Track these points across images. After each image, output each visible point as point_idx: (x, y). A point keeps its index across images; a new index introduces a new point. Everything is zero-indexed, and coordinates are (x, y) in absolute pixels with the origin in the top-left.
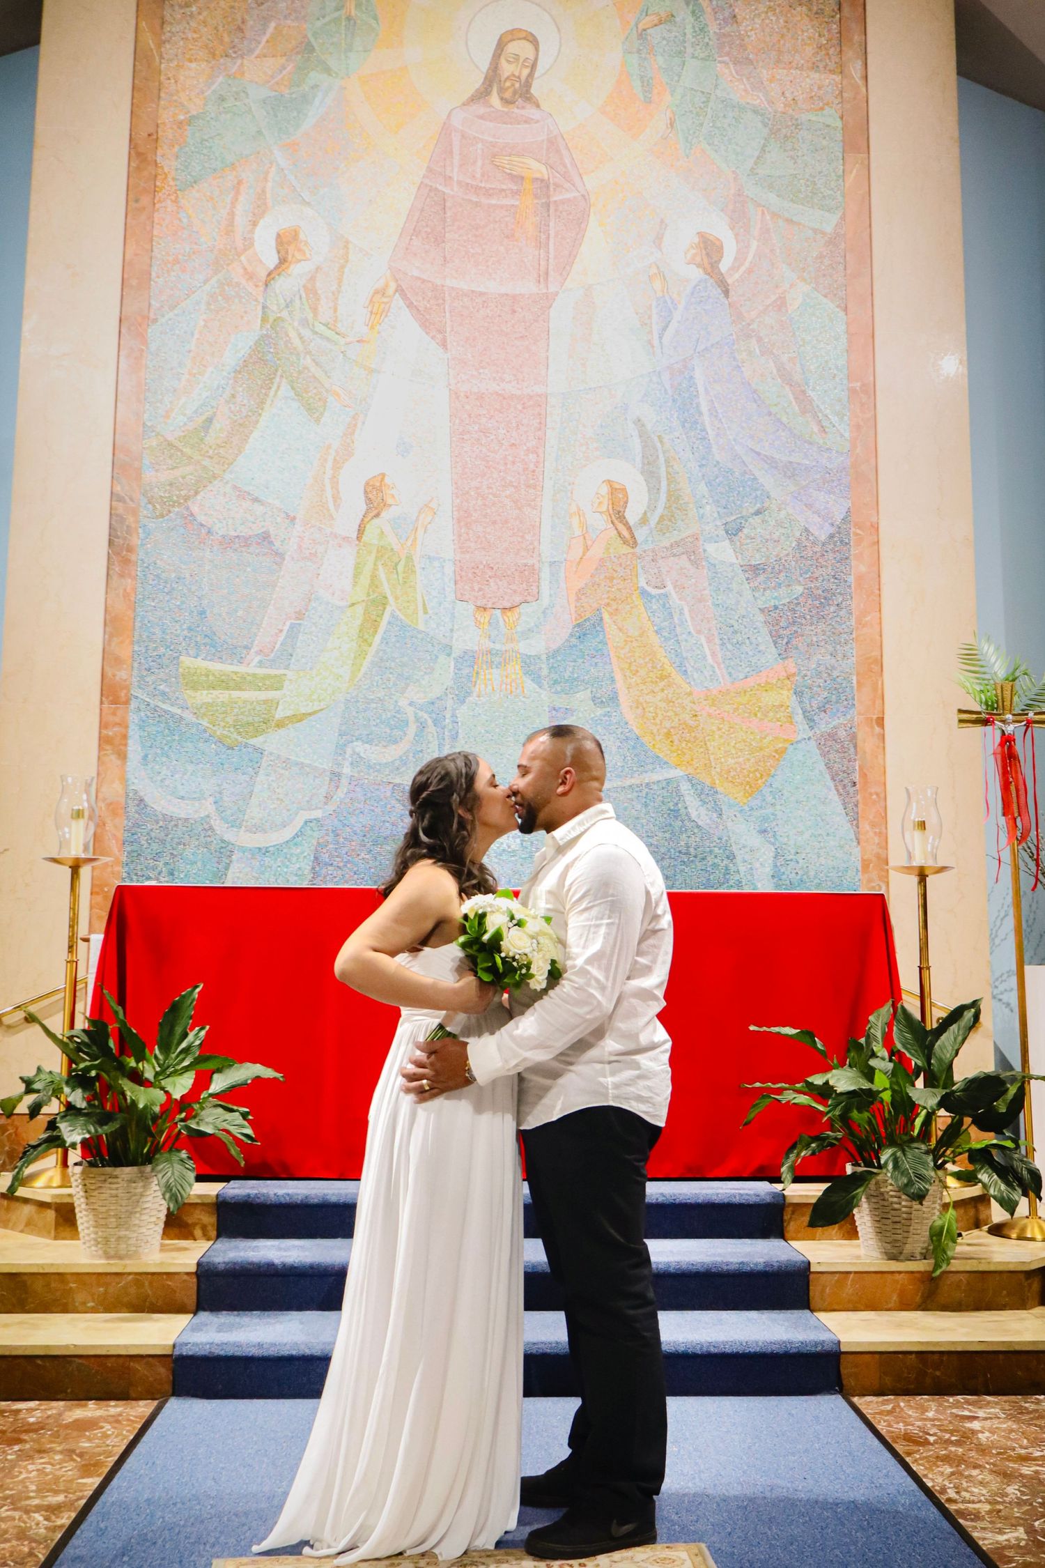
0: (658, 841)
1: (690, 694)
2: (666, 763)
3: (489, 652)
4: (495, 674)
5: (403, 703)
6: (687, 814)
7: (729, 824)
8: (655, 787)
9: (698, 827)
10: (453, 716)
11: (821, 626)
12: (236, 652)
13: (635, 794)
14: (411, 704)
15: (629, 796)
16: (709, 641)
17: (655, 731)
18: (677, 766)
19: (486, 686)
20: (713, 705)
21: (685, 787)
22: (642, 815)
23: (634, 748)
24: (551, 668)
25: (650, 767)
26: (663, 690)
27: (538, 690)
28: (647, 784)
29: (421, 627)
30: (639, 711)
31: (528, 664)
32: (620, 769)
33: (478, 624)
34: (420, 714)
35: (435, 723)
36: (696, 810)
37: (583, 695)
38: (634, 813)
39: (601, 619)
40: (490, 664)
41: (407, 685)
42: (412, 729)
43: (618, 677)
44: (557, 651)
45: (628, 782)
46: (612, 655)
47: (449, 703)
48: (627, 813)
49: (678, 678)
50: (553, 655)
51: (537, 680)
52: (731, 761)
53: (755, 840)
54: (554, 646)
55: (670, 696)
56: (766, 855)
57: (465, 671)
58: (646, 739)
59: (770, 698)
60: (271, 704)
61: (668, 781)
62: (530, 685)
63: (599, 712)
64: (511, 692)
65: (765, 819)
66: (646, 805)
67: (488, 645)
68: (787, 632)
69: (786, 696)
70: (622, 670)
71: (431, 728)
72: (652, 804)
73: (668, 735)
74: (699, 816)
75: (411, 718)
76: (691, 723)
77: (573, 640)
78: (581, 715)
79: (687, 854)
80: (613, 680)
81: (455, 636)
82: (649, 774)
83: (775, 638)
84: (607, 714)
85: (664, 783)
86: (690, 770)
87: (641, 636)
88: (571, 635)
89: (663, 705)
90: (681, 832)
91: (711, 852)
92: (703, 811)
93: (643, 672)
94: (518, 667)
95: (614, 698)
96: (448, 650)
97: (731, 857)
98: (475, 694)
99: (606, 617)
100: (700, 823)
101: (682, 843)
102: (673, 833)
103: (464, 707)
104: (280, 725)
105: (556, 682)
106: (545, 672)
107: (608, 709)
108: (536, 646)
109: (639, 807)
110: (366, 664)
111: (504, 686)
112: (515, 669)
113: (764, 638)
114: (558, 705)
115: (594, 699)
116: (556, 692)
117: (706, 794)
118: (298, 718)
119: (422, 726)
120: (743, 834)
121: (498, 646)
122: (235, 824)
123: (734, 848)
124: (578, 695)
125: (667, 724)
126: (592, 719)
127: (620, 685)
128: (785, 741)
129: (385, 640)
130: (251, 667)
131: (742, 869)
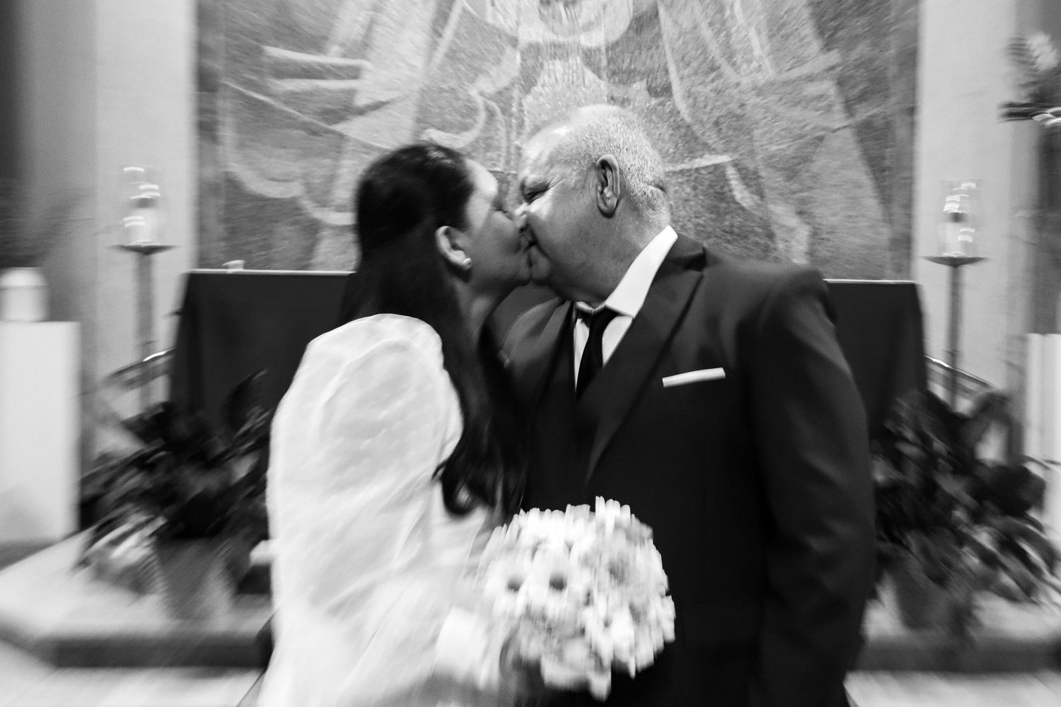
0: (705, 221)
1: (738, 85)
2: (714, 150)
3: (554, 45)
4: (558, 65)
5: (473, 92)
6: (733, 197)
7: (771, 207)
8: (703, 172)
9: (742, 209)
10: (521, 105)
11: (863, 20)
12: (316, 43)
13: (686, 178)
14: (482, 94)
15: (680, 180)
16: (759, 32)
17: (705, 119)
18: (725, 152)
19: (549, 76)
20: (758, 95)
21: (731, 172)
22: (691, 197)
23: (685, 135)
24: (610, 61)
25: (700, 153)
26: (713, 81)
27: (597, 80)
28: (697, 170)
29: (490, 20)
30: (691, 101)
31: (589, 57)
32: (672, 155)
33: (542, 16)
34: (489, 102)
35: (504, 111)
36: (740, 193)
37: (639, 86)
38: (684, 195)
39: (657, 14)
40: (554, 56)
41: (476, 75)
42: (482, 117)
43: (672, 68)
44: (617, 44)
45: (679, 167)
46: (667, 46)
47: (516, 93)
48: (677, 195)
49: (727, 70)
50: (612, 47)
51: (597, 71)
52: (774, 148)
53: (793, 221)
54: (613, 38)
55: (720, 86)
56: (803, 233)
57: (530, 62)
58: (695, 128)
59: (812, 89)
60: (351, 93)
61: (716, 167)
62: (590, 75)
63: (654, 101)
64: (573, 82)
65: (803, 201)
66: (695, 188)
67: (551, 37)
68: (833, 24)
69: (828, 87)
70: (676, 61)
71: (500, 116)
72: (700, 187)
73: (717, 123)
74: (743, 198)
75: (481, 107)
76: (739, 111)
77: (631, 33)
78: (637, 104)
79: (731, 233)
80: (667, 71)
81: (521, 29)
82: (698, 160)
83: (821, 30)
84: (662, 104)
85: (713, 168)
86: (736, 156)
87: (695, 27)
88: (630, 28)
89: (712, 95)
90: (726, 213)
91: (753, 232)
92: (746, 194)
93: (695, 64)
94: (579, 60)
95: (667, 90)
96: (514, 42)
97: (771, 236)
98: (539, 84)
99: (662, 12)
100: (744, 205)
101: (727, 223)
102: (718, 214)
103: (529, 98)
104: (361, 112)
105: (614, 73)
106: (604, 63)
107: (662, 99)
108: (596, 39)
109: (688, 190)
110: (439, 56)
111: (566, 76)
112: (576, 61)
113: (808, 30)
114: (616, 95)
115: (649, 89)
116: (614, 82)
117: (750, 179)
118: (377, 106)
119: (491, 114)
120: (783, 214)
121: (561, 39)
122: (323, 203)
123: (774, 228)
124: (635, 86)
125: (717, 114)
126: (648, 109)
127: (674, 77)
128: (824, 129)
129: (457, 34)
130: (332, 57)
131: (781, 246)
